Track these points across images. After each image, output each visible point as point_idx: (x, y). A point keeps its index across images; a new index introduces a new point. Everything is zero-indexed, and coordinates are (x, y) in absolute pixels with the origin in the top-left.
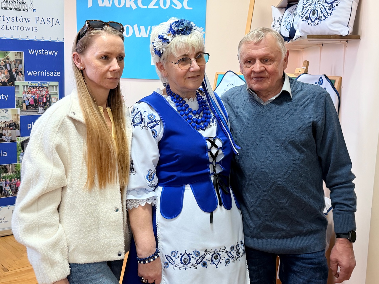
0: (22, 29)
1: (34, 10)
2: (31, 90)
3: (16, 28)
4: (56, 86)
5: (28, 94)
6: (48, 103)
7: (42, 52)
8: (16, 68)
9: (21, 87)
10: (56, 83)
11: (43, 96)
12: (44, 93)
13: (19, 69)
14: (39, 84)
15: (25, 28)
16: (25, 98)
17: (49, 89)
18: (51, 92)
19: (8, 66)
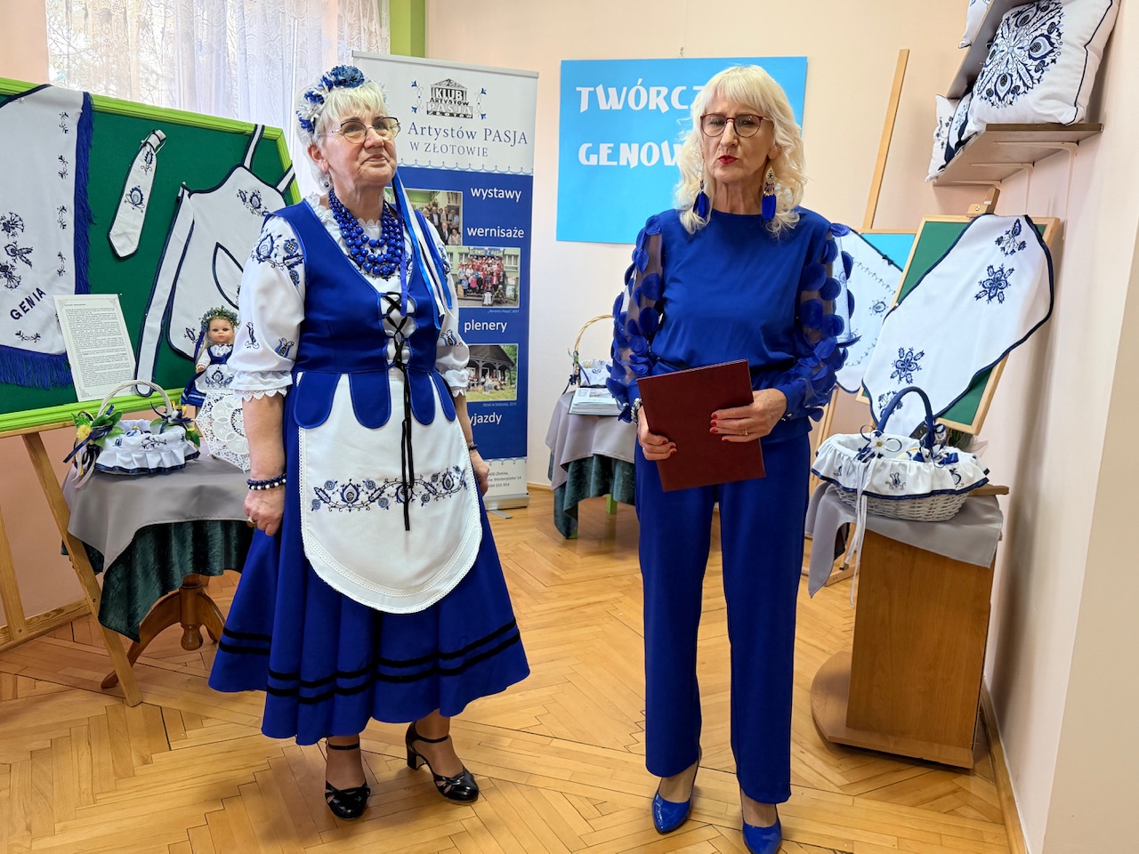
0: (461, 149)
1: (483, 116)
2: (473, 262)
3: (450, 149)
4: (516, 257)
5: (468, 270)
6: (500, 286)
7: (493, 193)
8: (449, 222)
9: (456, 256)
10: (516, 251)
11: (492, 274)
12: (495, 267)
13: (454, 223)
14: (486, 251)
15: (466, 149)
16: (462, 276)
17: (503, 262)
18: (506, 267)
19: (435, 217)
